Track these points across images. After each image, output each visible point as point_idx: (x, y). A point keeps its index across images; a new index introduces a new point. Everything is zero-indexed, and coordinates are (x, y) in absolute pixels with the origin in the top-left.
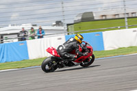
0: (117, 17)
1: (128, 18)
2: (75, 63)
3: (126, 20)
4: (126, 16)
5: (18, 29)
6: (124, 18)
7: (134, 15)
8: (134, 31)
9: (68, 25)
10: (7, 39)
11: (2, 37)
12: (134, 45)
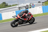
5: (25, 5)
9: (43, 3)
10: (21, 8)
11: (20, 8)
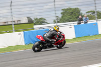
0: (6, 24)
1: (14, 24)
2: (54, 45)
3: (13, 26)
4: (13, 23)
6: (11, 25)
7: (19, 22)
8: (19, 34)
12: (19, 45)
